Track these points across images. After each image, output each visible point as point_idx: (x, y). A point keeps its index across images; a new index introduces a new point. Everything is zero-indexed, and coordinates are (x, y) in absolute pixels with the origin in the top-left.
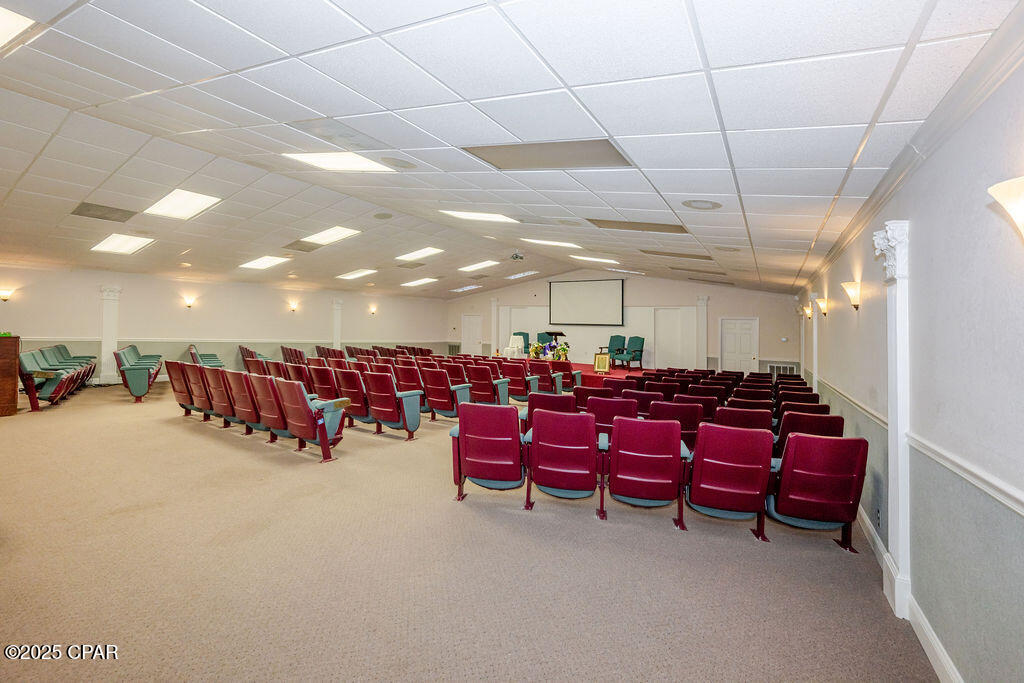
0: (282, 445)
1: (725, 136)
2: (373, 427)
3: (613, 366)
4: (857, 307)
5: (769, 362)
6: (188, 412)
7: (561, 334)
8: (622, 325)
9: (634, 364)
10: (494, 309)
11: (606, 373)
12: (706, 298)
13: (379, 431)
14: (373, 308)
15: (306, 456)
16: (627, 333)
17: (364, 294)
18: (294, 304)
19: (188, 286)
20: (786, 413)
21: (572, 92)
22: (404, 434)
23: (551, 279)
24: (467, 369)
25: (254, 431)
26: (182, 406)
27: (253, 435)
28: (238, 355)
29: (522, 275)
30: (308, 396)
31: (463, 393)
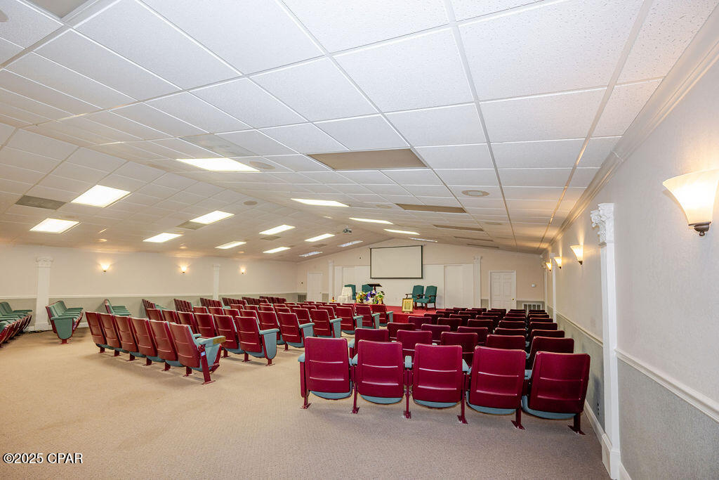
0: (174, 373)
1: (490, 146)
2: (242, 357)
3: (415, 307)
4: (581, 262)
5: (523, 302)
6: (102, 350)
7: (379, 285)
8: (422, 278)
9: (430, 306)
10: (331, 268)
11: (411, 312)
12: (480, 258)
13: (246, 359)
14: (243, 270)
15: (192, 380)
16: (425, 283)
17: (236, 259)
18: (184, 268)
19: (105, 256)
20: (535, 337)
21: (385, 116)
22: (265, 361)
23: (371, 246)
24: (311, 312)
25: (153, 362)
26: (98, 345)
27: (152, 365)
28: (141, 306)
29: (351, 244)
30: (194, 336)
31: (308, 329)
